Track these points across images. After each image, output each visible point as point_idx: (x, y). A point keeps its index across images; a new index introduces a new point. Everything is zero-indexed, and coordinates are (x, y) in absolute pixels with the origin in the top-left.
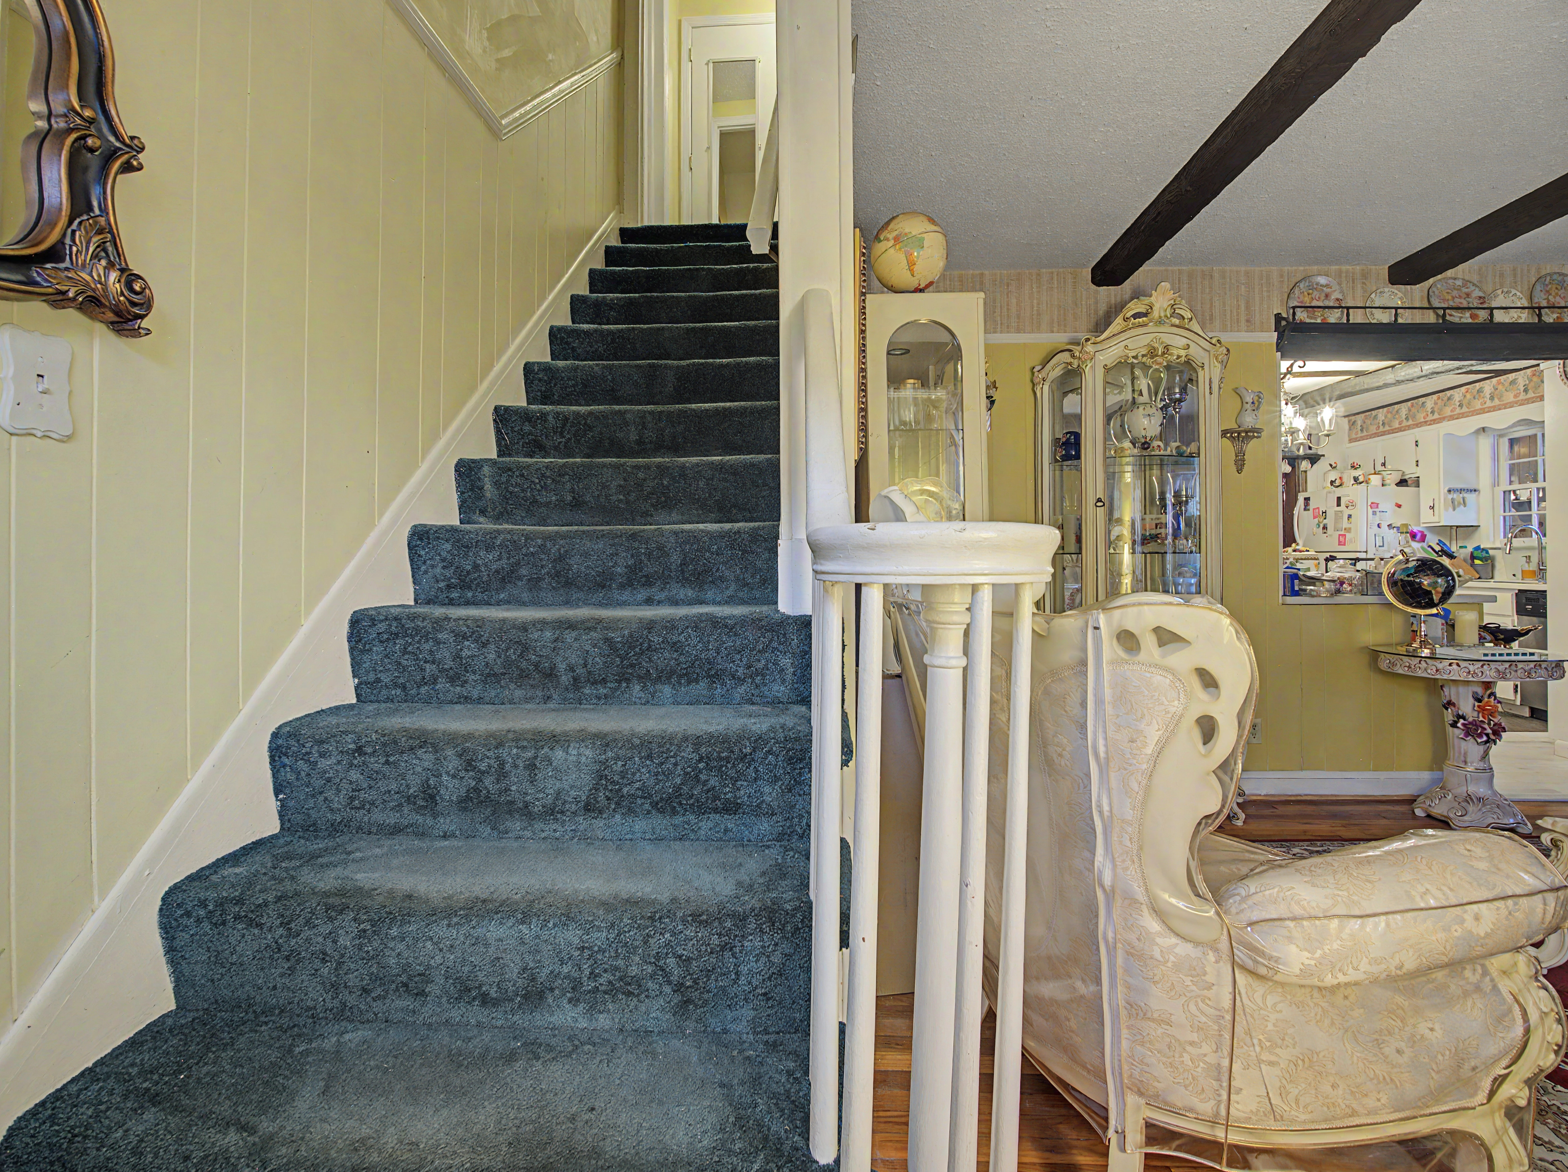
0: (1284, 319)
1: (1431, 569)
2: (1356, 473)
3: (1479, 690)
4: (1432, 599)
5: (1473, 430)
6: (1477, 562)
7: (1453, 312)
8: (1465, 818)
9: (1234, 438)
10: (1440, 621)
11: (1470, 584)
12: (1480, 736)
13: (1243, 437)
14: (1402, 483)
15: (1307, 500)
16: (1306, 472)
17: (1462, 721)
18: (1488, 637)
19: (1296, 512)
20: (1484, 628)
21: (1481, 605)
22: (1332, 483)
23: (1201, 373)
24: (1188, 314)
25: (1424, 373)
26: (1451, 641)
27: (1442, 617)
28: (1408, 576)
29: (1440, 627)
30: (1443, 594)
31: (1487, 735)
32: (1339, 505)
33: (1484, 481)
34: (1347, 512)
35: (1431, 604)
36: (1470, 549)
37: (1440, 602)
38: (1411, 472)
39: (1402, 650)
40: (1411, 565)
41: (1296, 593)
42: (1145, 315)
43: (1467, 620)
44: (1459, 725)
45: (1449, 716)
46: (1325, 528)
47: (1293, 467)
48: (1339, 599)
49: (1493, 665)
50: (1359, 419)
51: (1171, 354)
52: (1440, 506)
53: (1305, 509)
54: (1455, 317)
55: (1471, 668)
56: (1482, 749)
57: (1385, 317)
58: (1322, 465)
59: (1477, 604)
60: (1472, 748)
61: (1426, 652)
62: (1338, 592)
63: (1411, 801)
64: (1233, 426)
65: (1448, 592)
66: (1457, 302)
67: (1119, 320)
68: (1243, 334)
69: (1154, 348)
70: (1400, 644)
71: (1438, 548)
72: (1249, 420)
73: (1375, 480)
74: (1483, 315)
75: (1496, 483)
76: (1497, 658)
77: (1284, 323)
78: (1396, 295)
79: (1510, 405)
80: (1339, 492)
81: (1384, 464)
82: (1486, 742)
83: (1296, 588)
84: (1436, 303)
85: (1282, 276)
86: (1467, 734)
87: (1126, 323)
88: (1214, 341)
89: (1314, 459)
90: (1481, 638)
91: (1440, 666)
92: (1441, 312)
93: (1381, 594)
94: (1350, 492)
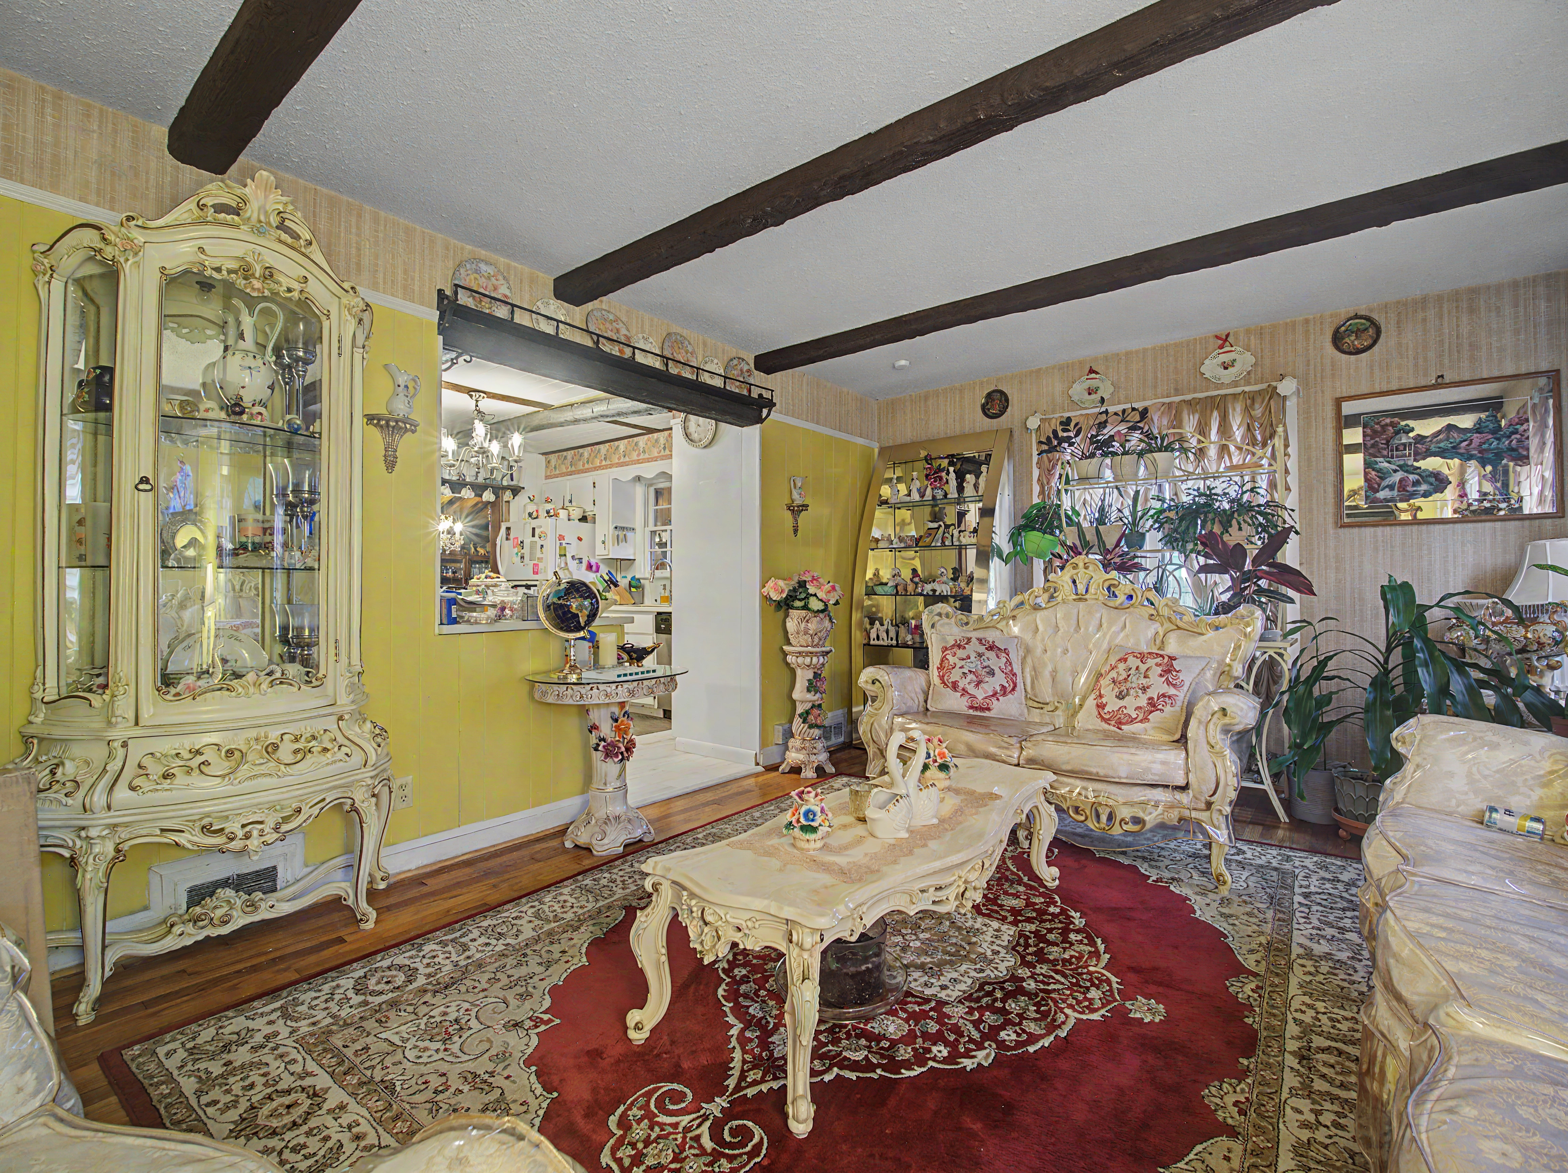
0: (447, 297)
1: (577, 591)
2: (549, 506)
3: (616, 710)
4: (579, 622)
5: (630, 478)
6: (633, 590)
7: (604, 341)
8: (606, 841)
9: (381, 426)
10: (587, 644)
11: (613, 608)
12: (616, 756)
13: (393, 427)
14: (584, 519)
15: (508, 529)
16: (508, 502)
17: (603, 743)
18: (625, 656)
19: (498, 542)
20: (622, 648)
21: (622, 626)
22: (530, 515)
23: (326, 324)
24: (306, 235)
25: (595, 415)
26: (596, 665)
27: (590, 641)
28: (559, 599)
29: (587, 650)
30: (588, 616)
31: (622, 753)
32: (533, 536)
33: (638, 523)
34: (540, 543)
35: (579, 628)
36: (629, 579)
37: (586, 625)
38: (590, 510)
39: (554, 677)
40: (563, 586)
41: (453, 621)
42: (236, 212)
43: (608, 641)
44: (600, 748)
45: (593, 740)
46: (522, 557)
47: (497, 497)
48: (498, 626)
49: (626, 685)
50: (553, 457)
51: (278, 283)
52: (609, 542)
53: (507, 539)
54: (607, 347)
55: (609, 690)
56: (618, 766)
57: (548, 328)
58: (522, 498)
59: (618, 626)
60: (611, 767)
61: (573, 678)
62: (499, 618)
63: (562, 832)
64: (382, 411)
65: (593, 615)
66: (609, 334)
67: (190, 205)
68: (399, 301)
69: (249, 264)
70: (555, 670)
71: (607, 578)
72: (401, 408)
73: (563, 514)
74: (628, 352)
75: (646, 524)
76: (629, 678)
77: (446, 302)
78: (558, 309)
79: (655, 459)
80: (534, 524)
81: (571, 502)
82: (621, 760)
83: (454, 615)
84: (592, 328)
85: (447, 249)
86: (607, 755)
87: (201, 213)
88: (346, 285)
89: (516, 491)
90: (619, 658)
91: (583, 691)
92: (595, 338)
93: (538, 619)
94: (545, 524)
